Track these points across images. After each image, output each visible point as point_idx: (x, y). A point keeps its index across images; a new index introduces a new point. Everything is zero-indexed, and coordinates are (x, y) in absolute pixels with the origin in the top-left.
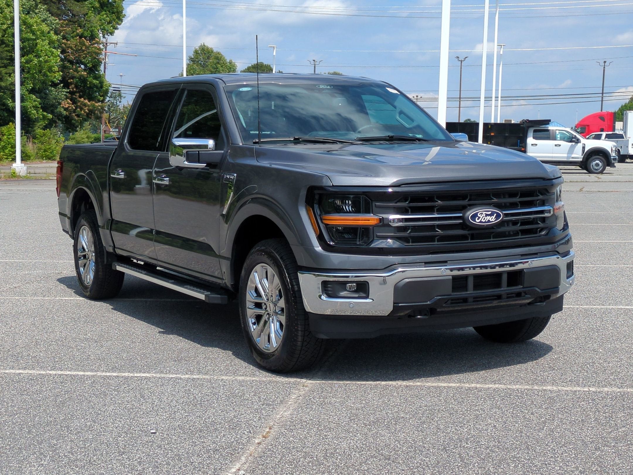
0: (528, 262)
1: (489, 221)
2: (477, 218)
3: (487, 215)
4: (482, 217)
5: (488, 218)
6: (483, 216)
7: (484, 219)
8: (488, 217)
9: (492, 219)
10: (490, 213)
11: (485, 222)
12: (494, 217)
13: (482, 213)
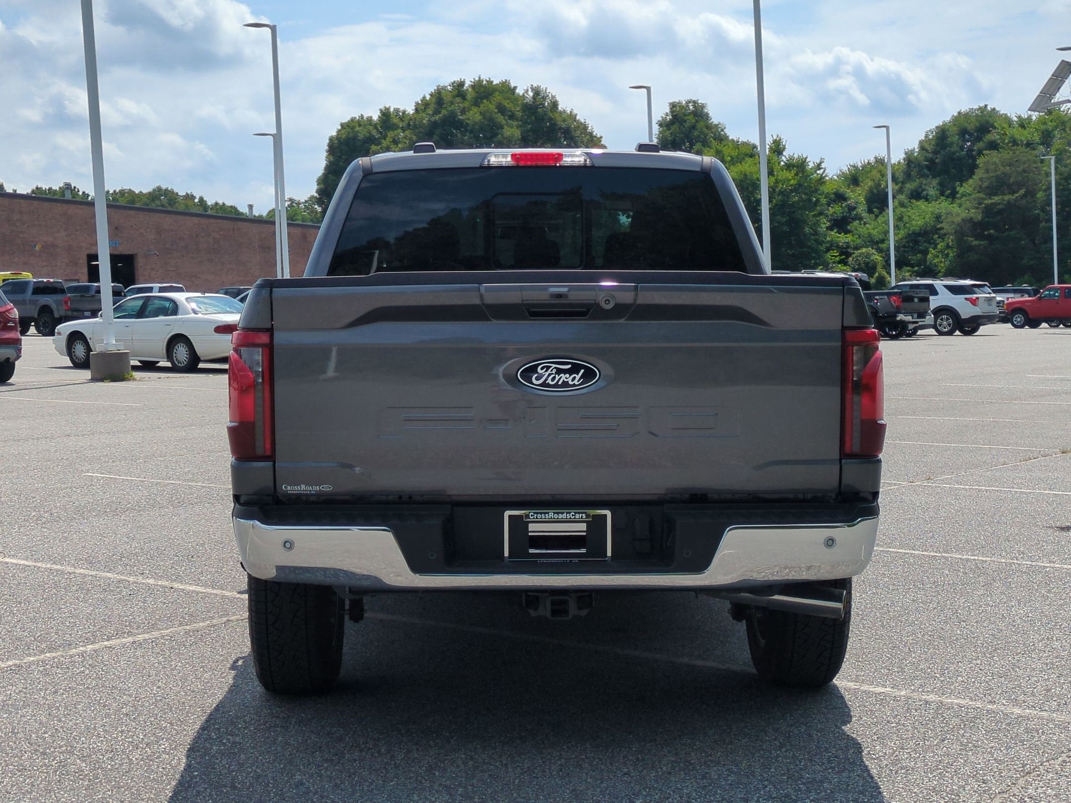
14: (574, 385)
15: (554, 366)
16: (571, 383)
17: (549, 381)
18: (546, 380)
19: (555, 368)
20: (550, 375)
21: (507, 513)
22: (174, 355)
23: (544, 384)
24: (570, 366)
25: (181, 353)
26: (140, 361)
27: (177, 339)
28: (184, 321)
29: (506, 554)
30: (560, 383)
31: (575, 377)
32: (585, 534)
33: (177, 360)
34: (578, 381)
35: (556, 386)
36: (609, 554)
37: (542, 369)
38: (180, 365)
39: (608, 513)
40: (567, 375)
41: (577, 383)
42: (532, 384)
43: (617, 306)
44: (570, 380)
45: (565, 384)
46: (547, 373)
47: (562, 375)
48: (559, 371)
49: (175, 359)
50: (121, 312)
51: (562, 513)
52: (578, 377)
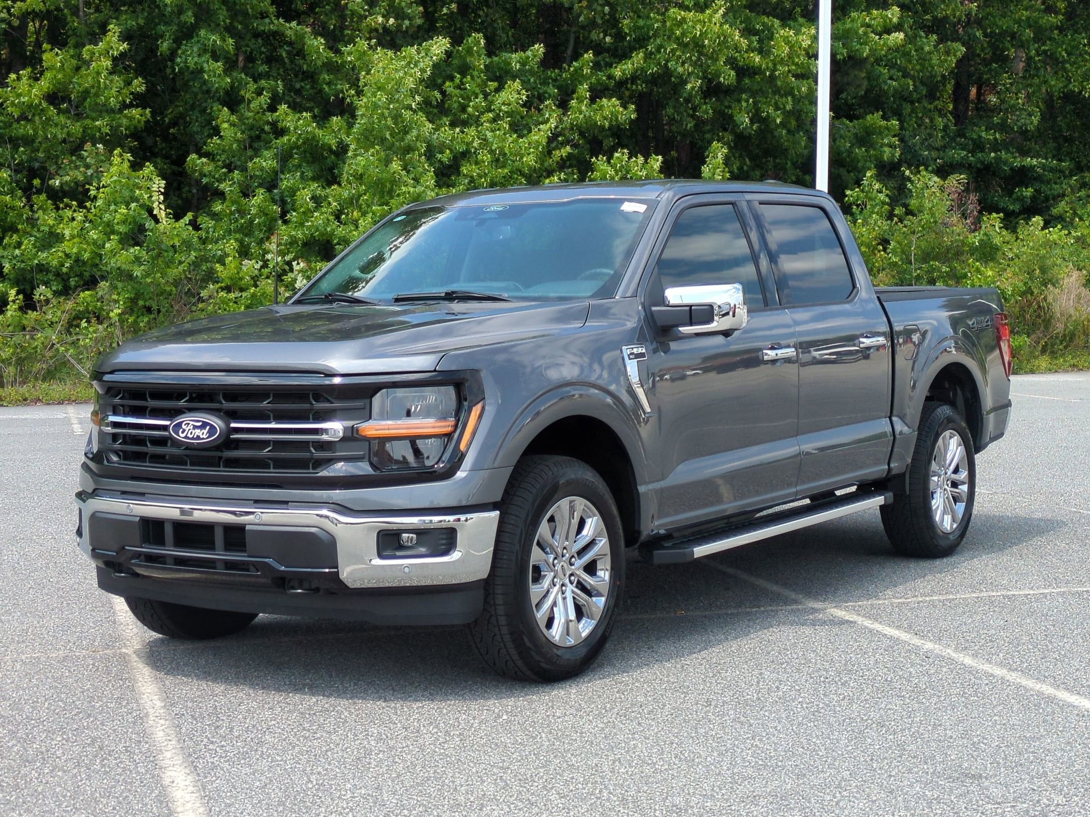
0: (253, 513)
1: (198, 438)
2: (181, 430)
3: (195, 427)
4: (187, 429)
5: (198, 432)
6: (189, 428)
7: (191, 433)
8: (196, 430)
9: (203, 434)
10: (200, 424)
11: (193, 438)
12: (205, 431)
13: (188, 424)
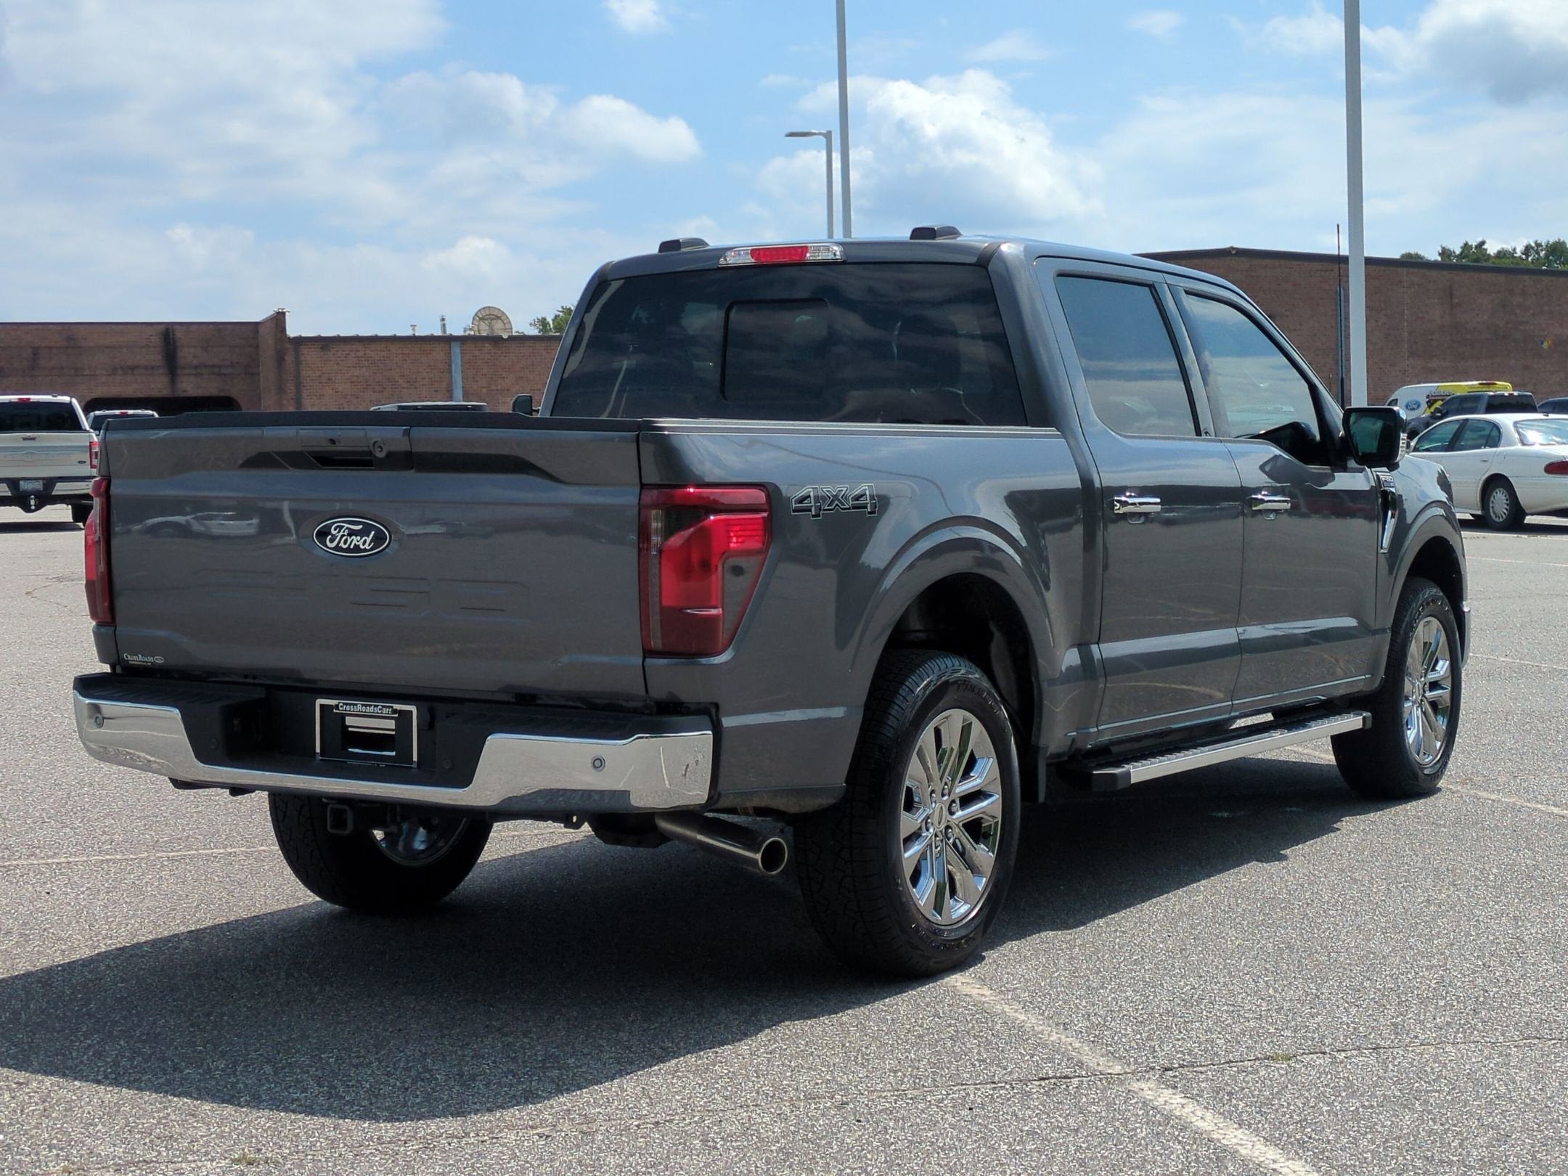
14: (365, 550)
15: (347, 525)
16: (362, 547)
17: (342, 544)
18: (339, 542)
19: (347, 528)
20: (343, 536)
21: (319, 702)
22: (1491, 505)
23: (337, 548)
24: (361, 527)
25: (1500, 501)
26: (1472, 515)
27: (1495, 482)
28: (1505, 455)
29: (318, 750)
30: (352, 547)
31: (365, 541)
32: (393, 733)
33: (1494, 512)
34: (369, 545)
35: (348, 550)
36: (415, 759)
37: (335, 529)
38: (1497, 520)
39: (413, 708)
40: (359, 538)
41: (368, 548)
42: (327, 547)
43: (390, 454)
44: (360, 543)
45: (357, 549)
46: (340, 535)
47: (354, 537)
48: (352, 533)
49: (1491, 510)
50: (1431, 441)
51: (370, 706)
52: (369, 540)
